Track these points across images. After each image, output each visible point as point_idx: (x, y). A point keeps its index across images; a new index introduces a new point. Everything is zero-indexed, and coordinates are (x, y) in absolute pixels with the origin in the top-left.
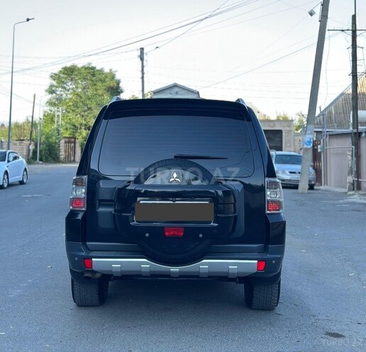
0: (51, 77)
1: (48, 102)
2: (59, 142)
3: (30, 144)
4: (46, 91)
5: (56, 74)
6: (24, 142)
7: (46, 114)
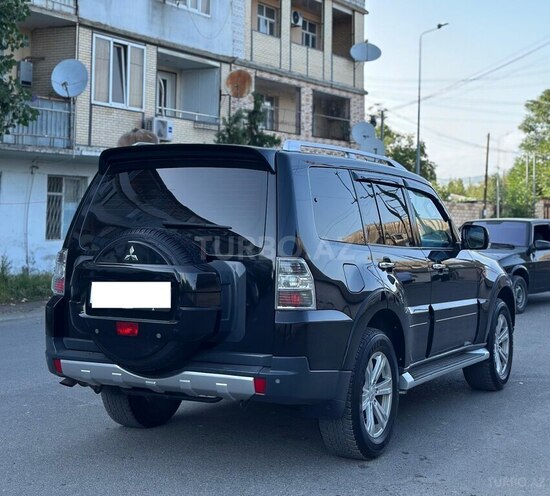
0: (527, 105)
1: (522, 145)
2: (533, 204)
3: (485, 208)
4: (520, 128)
5: (535, 102)
6: (476, 205)
7: (520, 163)
